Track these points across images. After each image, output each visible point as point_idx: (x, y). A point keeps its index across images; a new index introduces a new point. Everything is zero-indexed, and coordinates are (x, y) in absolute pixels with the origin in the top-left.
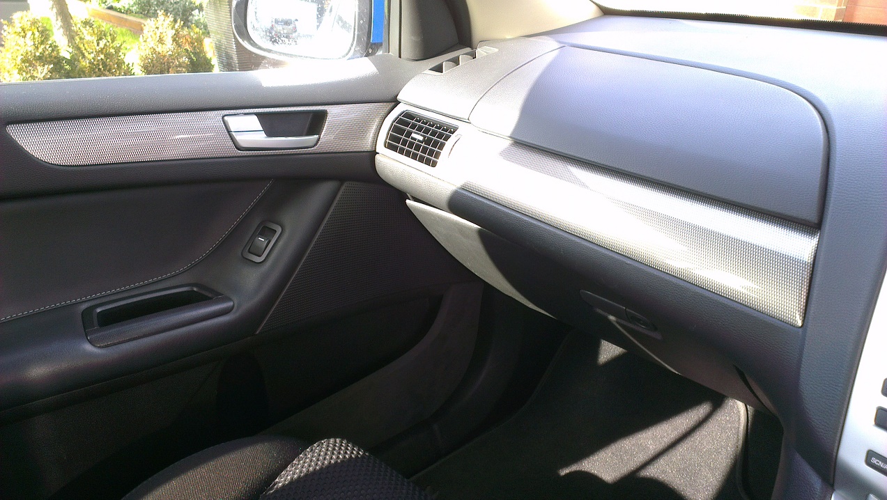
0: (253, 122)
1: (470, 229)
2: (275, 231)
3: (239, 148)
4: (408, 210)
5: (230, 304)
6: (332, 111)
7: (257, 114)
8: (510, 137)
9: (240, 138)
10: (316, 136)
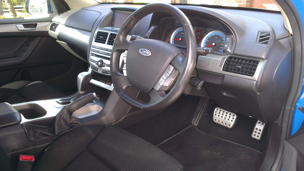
0: (22, 26)
1: (66, 44)
2: (28, 46)
3: (20, 30)
4: (57, 42)
5: (19, 58)
6: (38, 23)
7: (23, 24)
8: (65, 25)
9: (20, 29)
10: (35, 28)
